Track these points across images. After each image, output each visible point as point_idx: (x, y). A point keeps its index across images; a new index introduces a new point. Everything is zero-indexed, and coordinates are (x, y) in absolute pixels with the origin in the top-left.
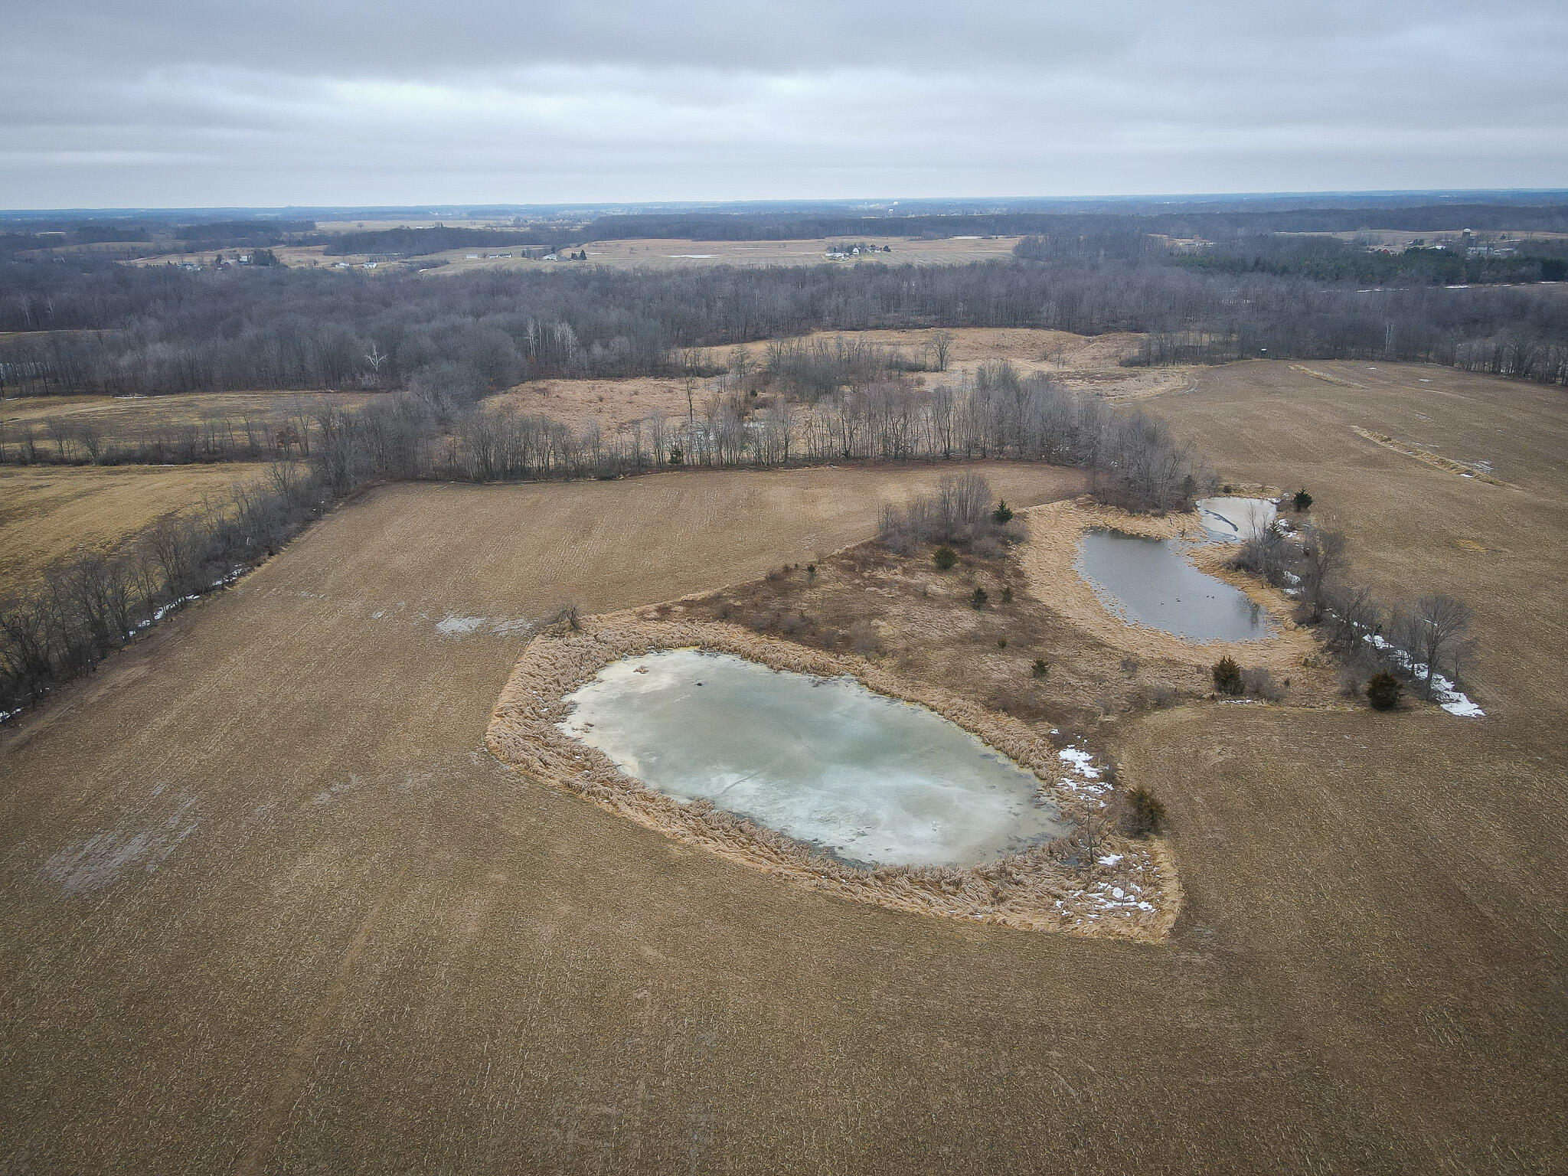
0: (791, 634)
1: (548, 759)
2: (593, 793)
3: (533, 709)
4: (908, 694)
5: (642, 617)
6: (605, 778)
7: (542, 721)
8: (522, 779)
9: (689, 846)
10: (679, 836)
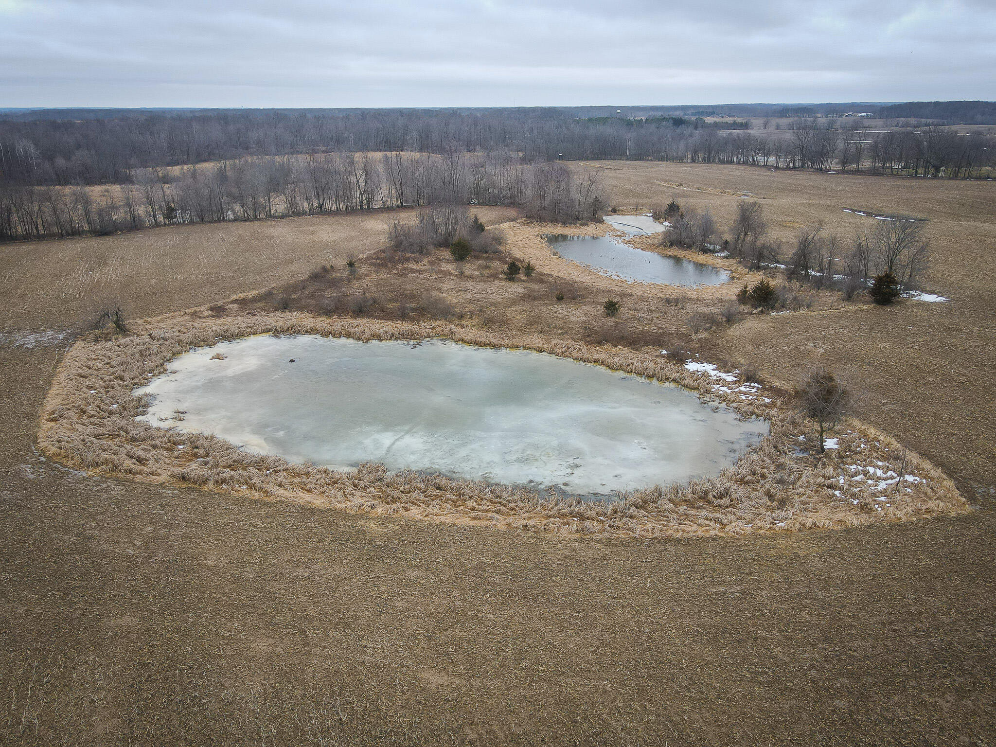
0: (360, 311)
1: (143, 455)
2: (224, 481)
3: (99, 407)
4: (507, 342)
5: (194, 315)
6: (231, 462)
7: (115, 417)
8: (111, 484)
9: (387, 518)
10: (368, 509)
